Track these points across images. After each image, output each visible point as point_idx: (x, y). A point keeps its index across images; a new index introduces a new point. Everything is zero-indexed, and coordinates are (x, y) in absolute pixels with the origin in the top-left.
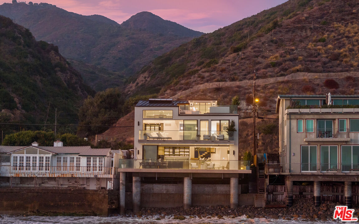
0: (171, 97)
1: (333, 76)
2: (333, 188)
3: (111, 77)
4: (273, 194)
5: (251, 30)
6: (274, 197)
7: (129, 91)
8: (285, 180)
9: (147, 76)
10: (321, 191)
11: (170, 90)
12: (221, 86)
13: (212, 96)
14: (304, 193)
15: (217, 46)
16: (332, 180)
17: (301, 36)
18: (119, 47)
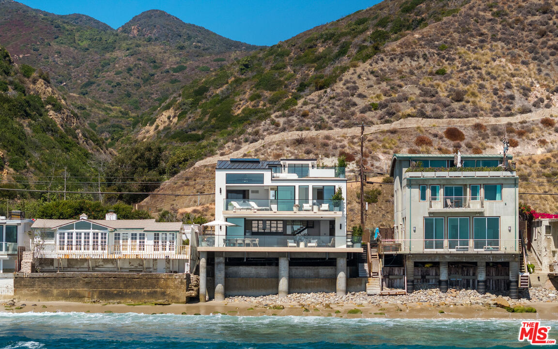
0: (234, 151)
1: (456, 123)
2: (463, 271)
3: (109, 114)
4: (389, 278)
5: (329, 47)
6: (390, 281)
7: (145, 137)
8: (404, 261)
9: (172, 115)
10: (449, 274)
11: (233, 141)
12: (303, 137)
13: (292, 150)
14: (427, 277)
15: (279, 71)
16: (461, 261)
17: (411, 66)
18: (117, 66)
